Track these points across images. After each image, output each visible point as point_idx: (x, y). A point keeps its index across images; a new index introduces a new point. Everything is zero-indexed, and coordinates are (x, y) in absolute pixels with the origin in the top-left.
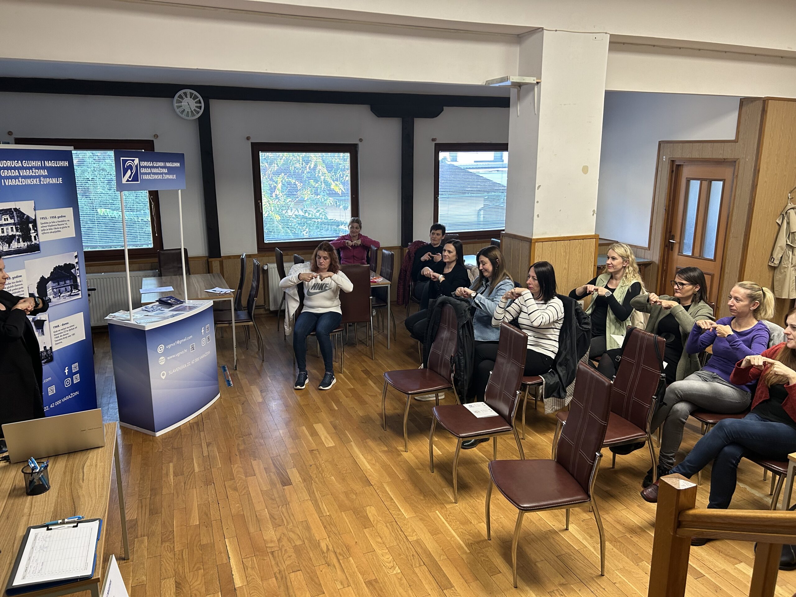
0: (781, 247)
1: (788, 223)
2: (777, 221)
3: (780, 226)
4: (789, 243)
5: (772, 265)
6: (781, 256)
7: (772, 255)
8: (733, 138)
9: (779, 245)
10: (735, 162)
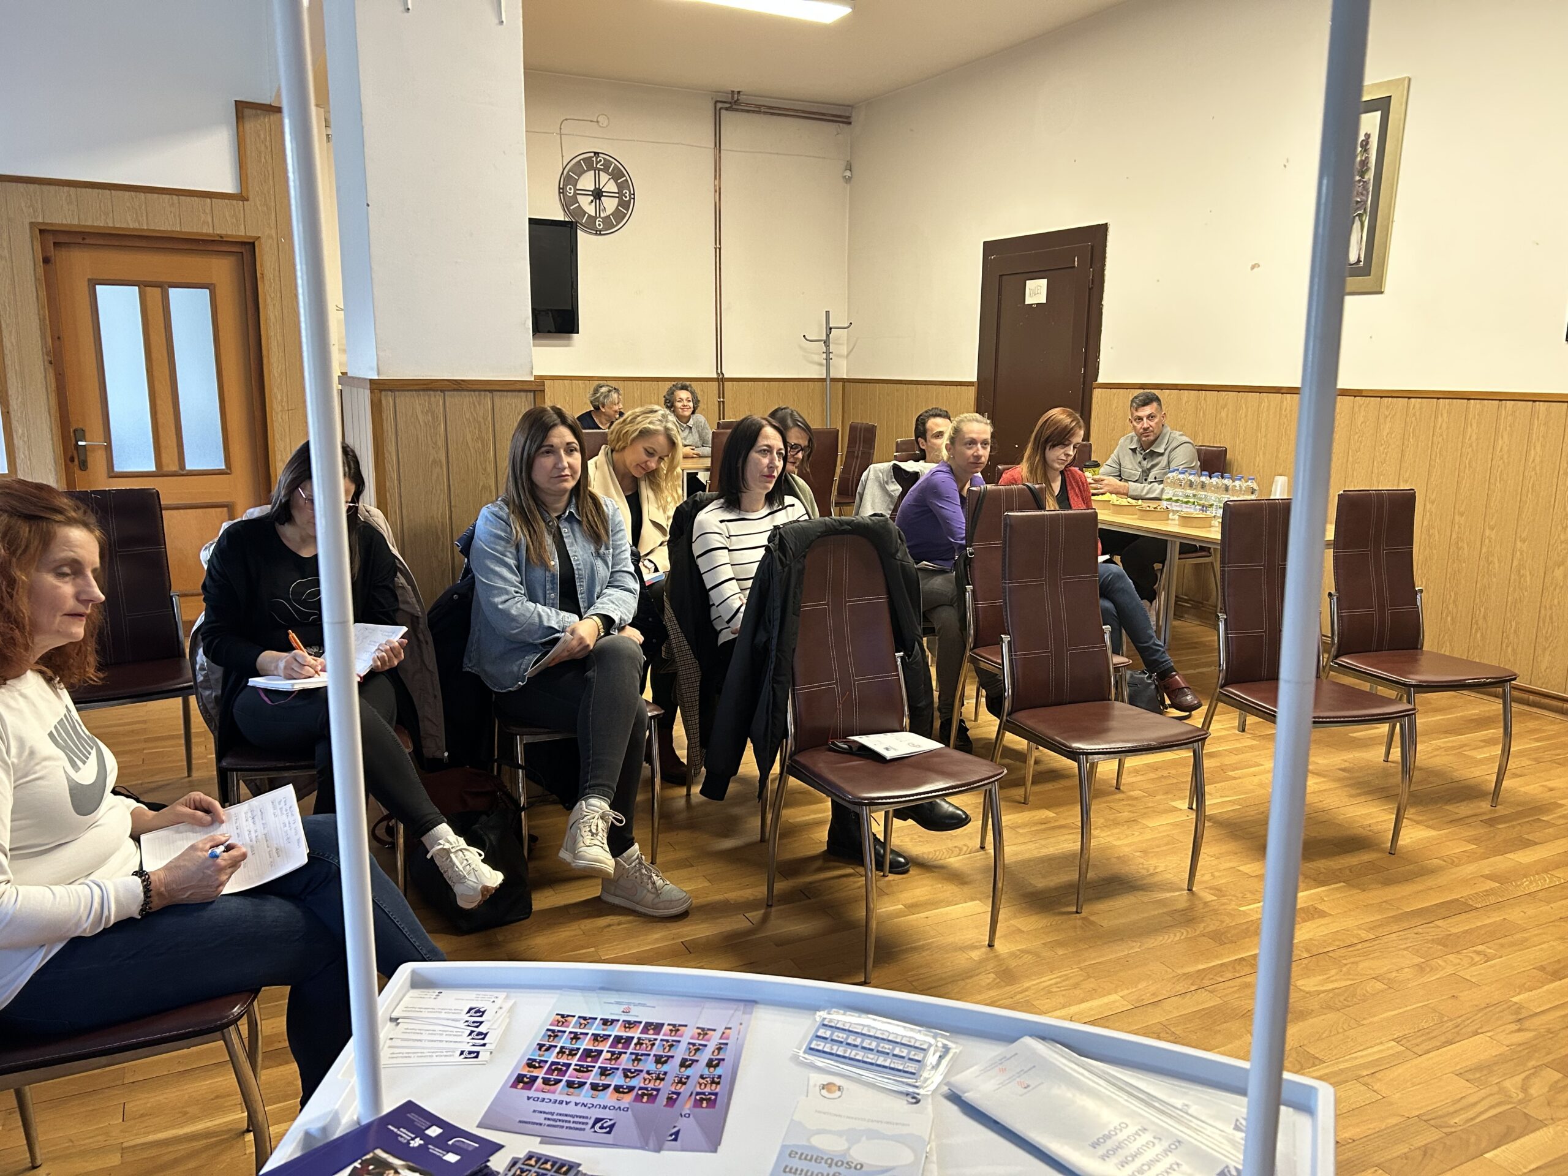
8: (233, 189)
10: (253, 243)
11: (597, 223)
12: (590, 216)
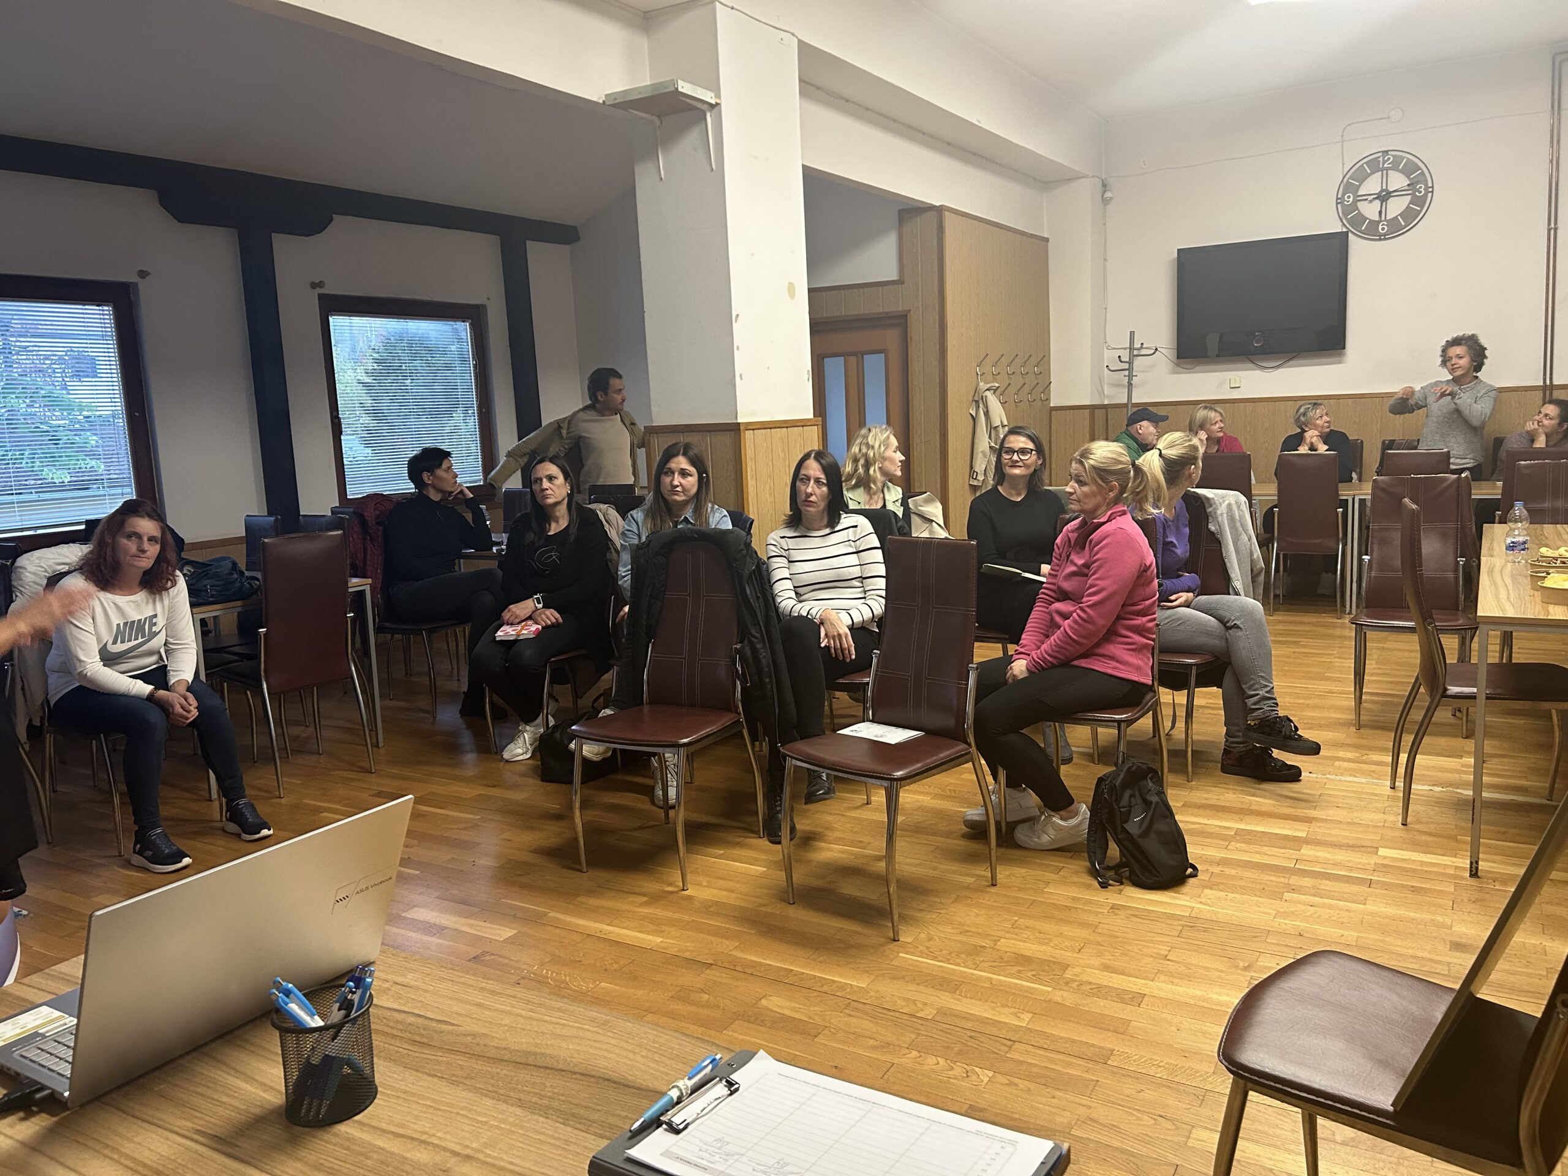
0: (983, 452)
1: (987, 414)
2: (971, 412)
3: (974, 419)
4: (993, 445)
5: (975, 483)
6: (984, 466)
7: (971, 467)
8: (894, 277)
9: (981, 450)
10: (906, 315)
11: (1380, 227)
12: (1371, 221)
